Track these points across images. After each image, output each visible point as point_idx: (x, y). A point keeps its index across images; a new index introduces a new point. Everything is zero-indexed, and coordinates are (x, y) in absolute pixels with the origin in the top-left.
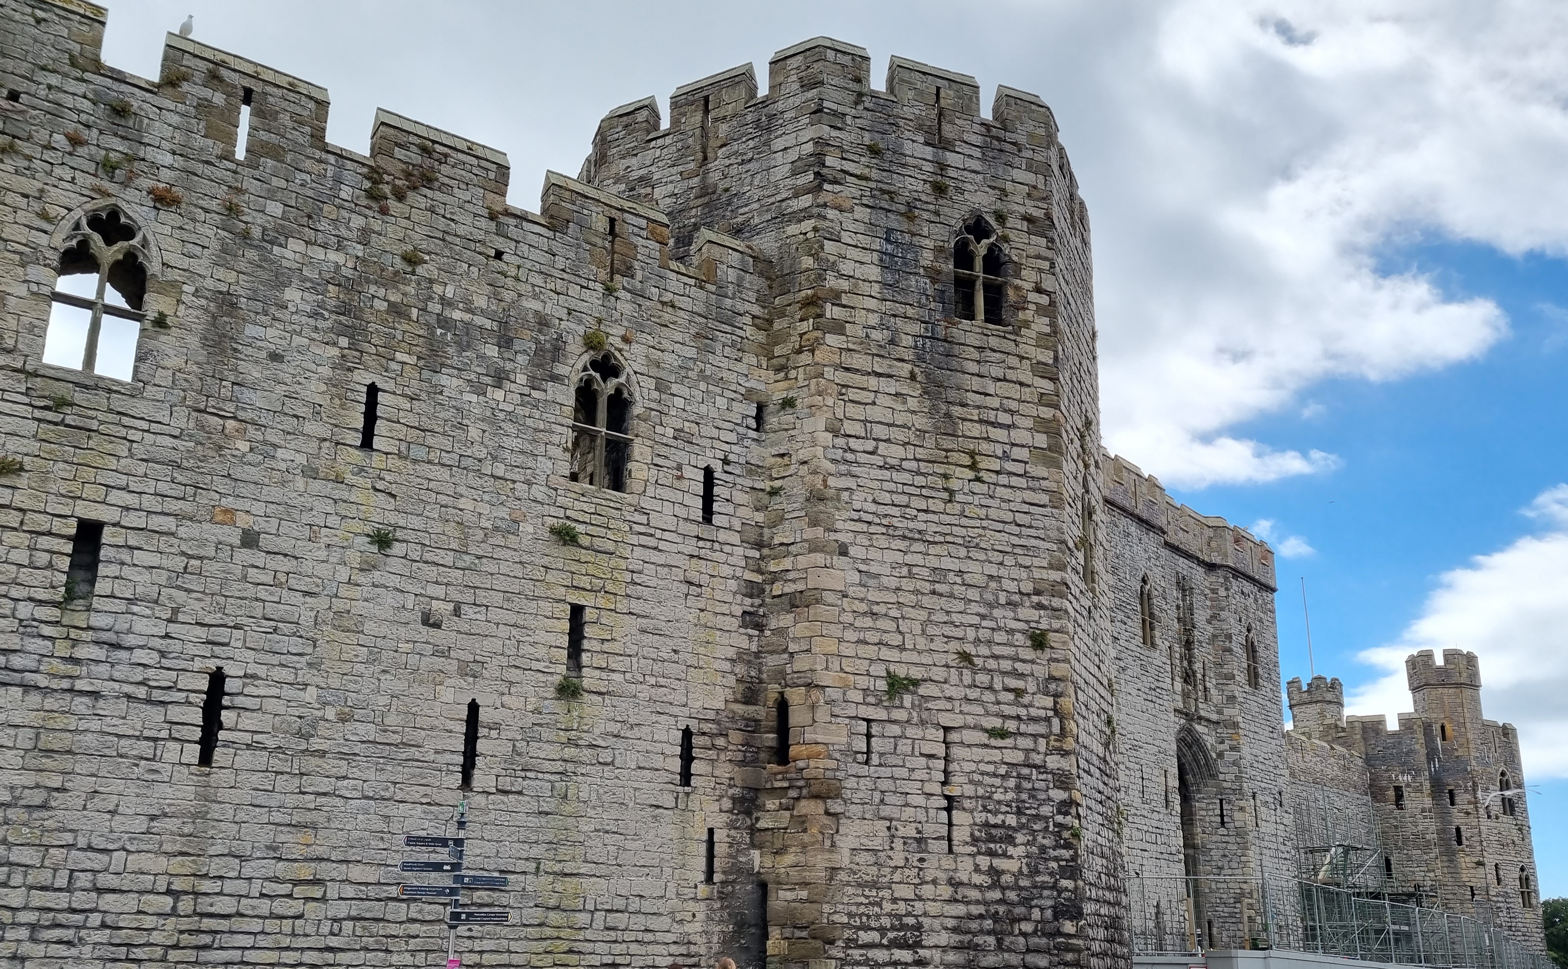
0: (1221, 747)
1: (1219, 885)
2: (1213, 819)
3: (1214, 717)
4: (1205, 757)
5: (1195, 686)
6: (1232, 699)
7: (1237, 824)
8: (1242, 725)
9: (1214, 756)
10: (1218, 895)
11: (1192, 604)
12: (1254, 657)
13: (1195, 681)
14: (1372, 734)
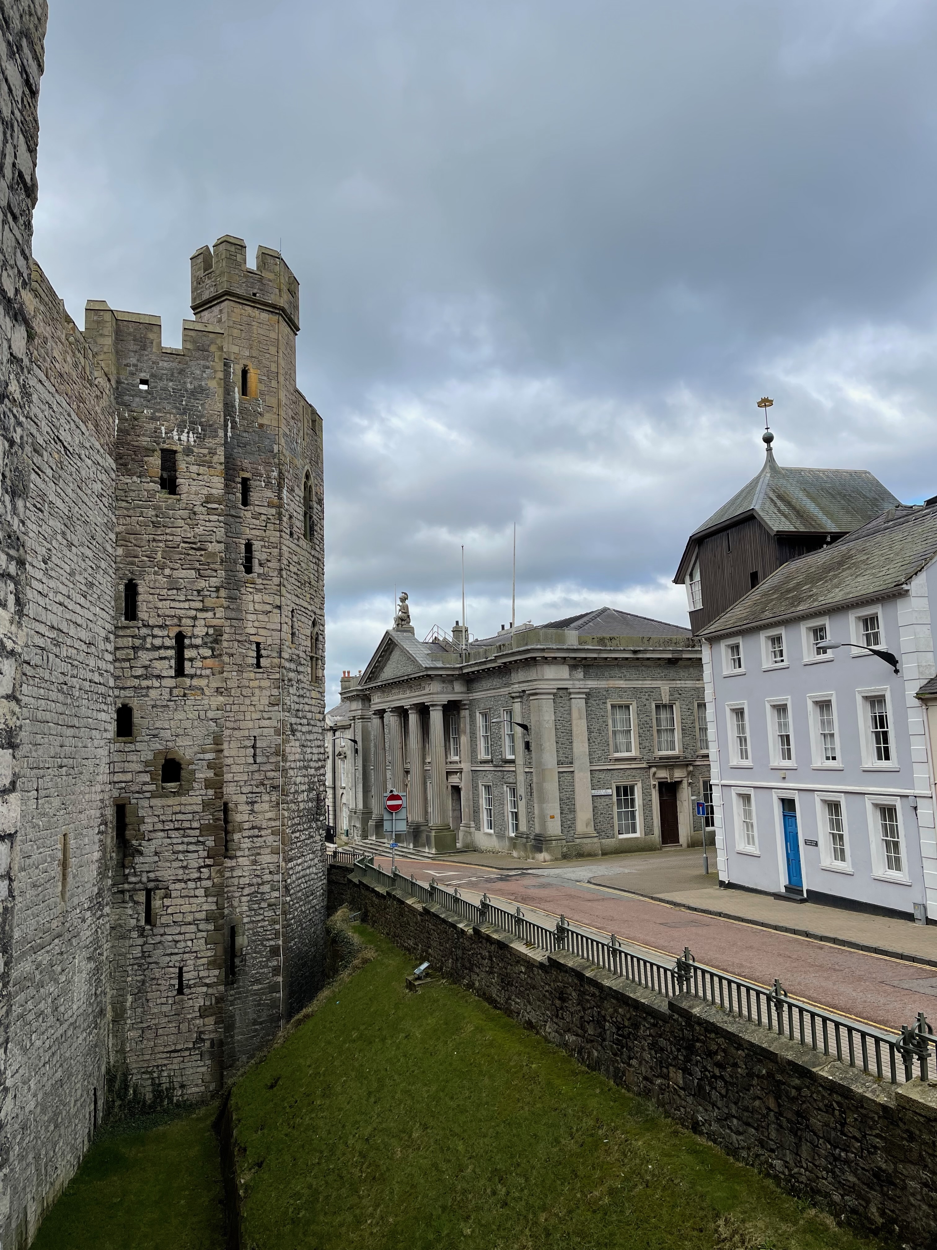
14: (132, 346)
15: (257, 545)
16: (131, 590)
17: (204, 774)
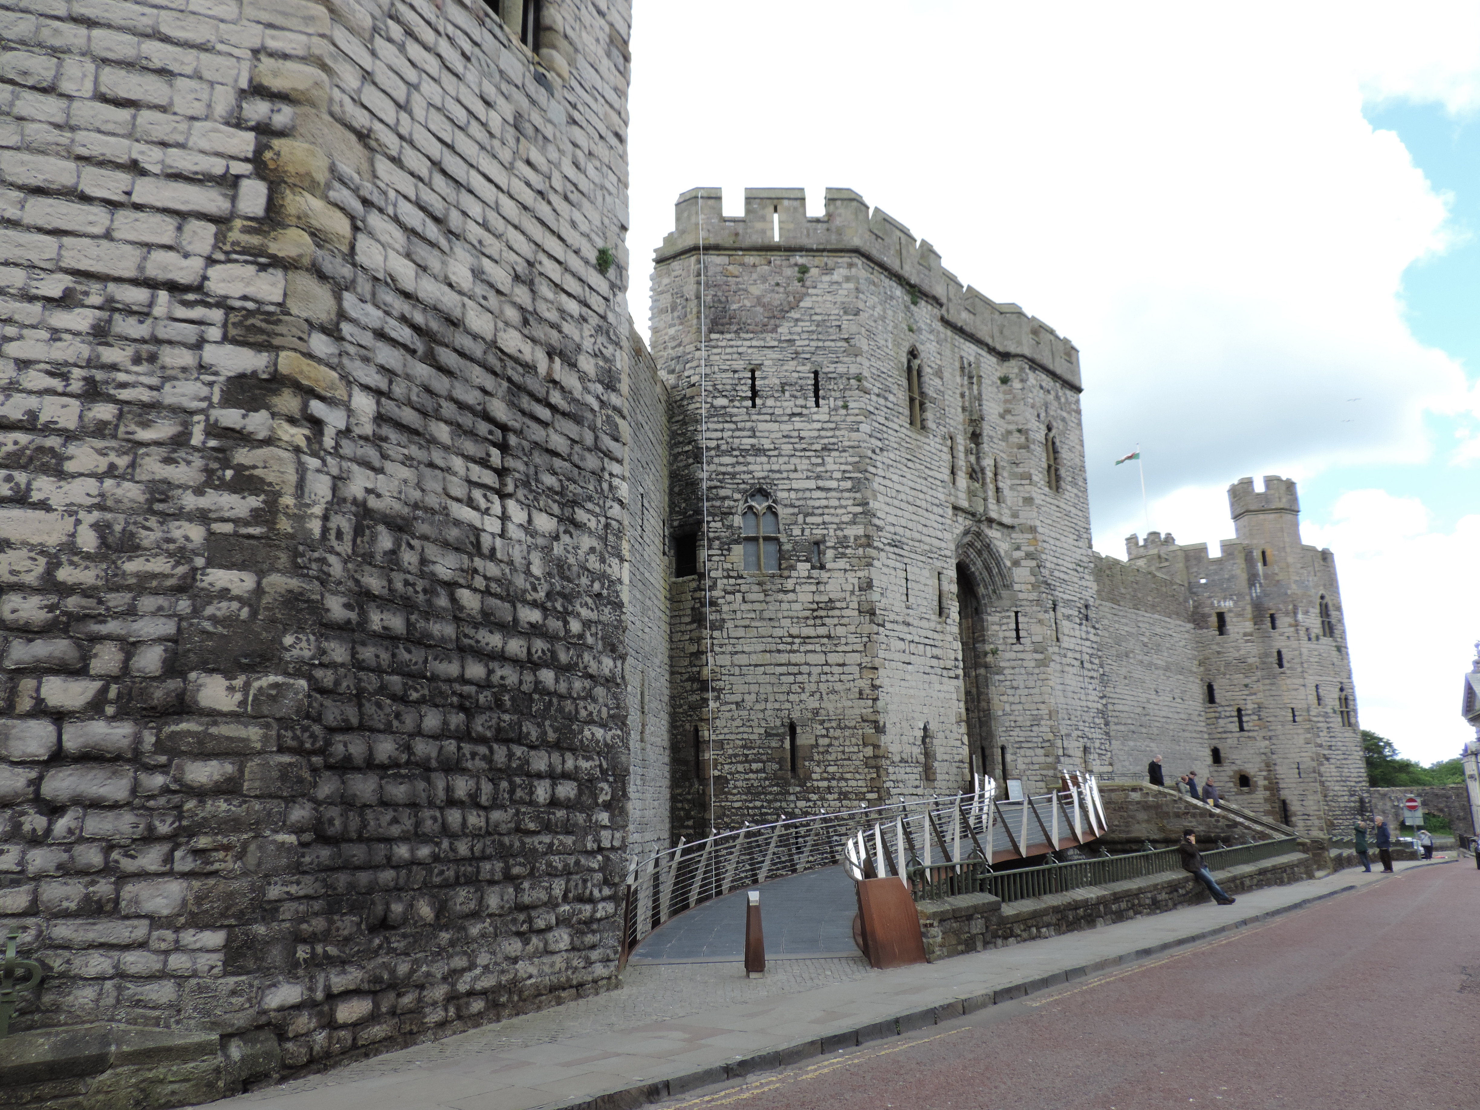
0: (1017, 554)
1: (1014, 707)
2: (1007, 634)
3: (1007, 520)
4: (998, 565)
5: (984, 484)
6: (1029, 501)
7: (1036, 639)
8: (1040, 530)
9: (1008, 564)
10: (1012, 718)
11: (980, 394)
12: (1055, 459)
13: (984, 479)
14: (1194, 562)
15: (1284, 651)
16: (1210, 689)
17: (1262, 782)
